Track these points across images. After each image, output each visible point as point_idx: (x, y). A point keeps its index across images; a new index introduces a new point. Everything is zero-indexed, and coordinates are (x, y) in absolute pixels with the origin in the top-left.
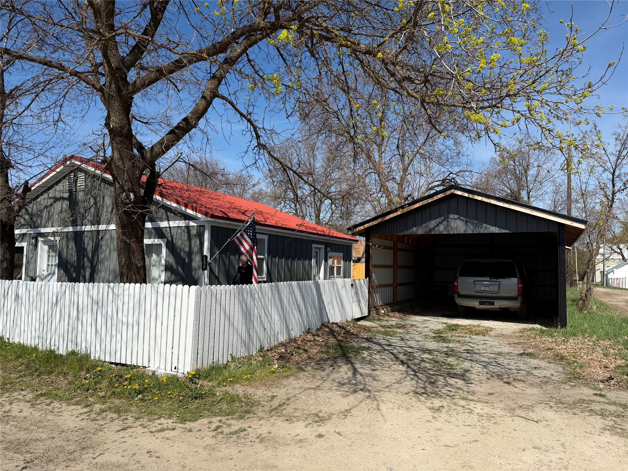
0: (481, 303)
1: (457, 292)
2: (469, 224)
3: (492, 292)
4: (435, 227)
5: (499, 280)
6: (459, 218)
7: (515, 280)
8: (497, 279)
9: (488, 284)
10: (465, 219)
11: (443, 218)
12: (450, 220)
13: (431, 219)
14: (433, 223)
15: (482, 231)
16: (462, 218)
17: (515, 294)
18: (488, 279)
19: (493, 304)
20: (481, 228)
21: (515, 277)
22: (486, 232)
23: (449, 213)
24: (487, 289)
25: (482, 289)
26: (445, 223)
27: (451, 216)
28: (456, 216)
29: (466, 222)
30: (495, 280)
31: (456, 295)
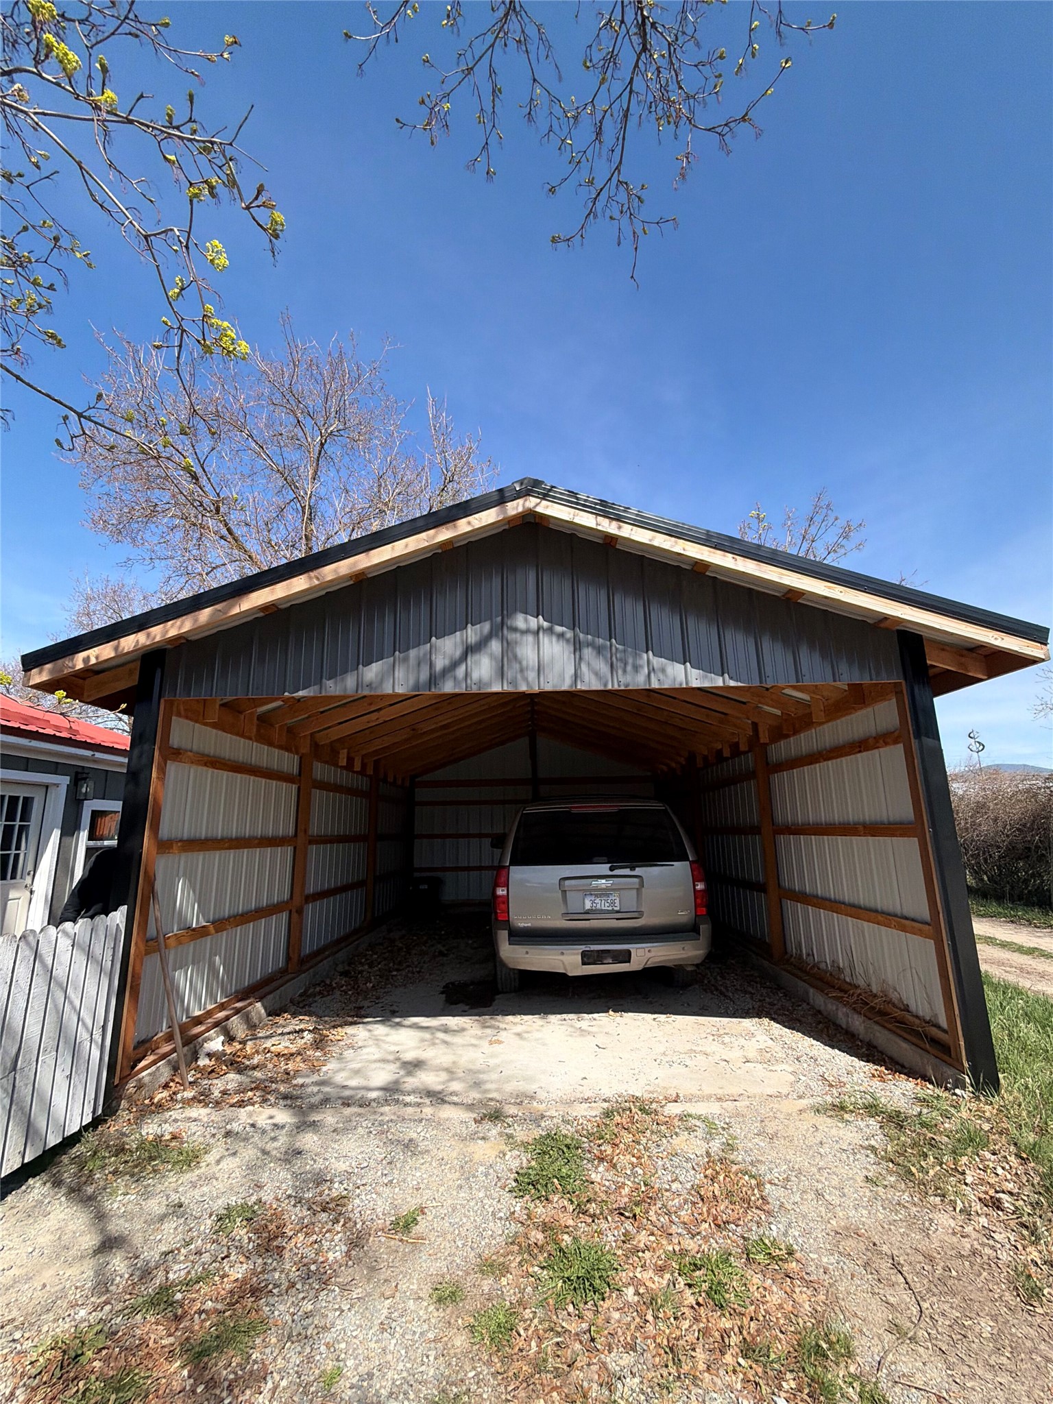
0: (587, 958)
1: (507, 924)
2: (588, 652)
3: (618, 914)
4: (454, 665)
5: (638, 871)
6: (550, 631)
7: (679, 870)
8: (633, 869)
9: (607, 889)
10: (569, 634)
11: (486, 627)
12: (511, 636)
13: (436, 631)
14: (447, 647)
15: (639, 681)
16: (559, 629)
17: (683, 915)
18: (604, 869)
19: (626, 957)
20: (636, 668)
21: (682, 857)
22: (655, 685)
23: (506, 610)
24: (602, 904)
25: (588, 905)
26: (495, 646)
27: (520, 621)
28: (533, 622)
29: (577, 646)
30: (627, 872)
31: (503, 935)
